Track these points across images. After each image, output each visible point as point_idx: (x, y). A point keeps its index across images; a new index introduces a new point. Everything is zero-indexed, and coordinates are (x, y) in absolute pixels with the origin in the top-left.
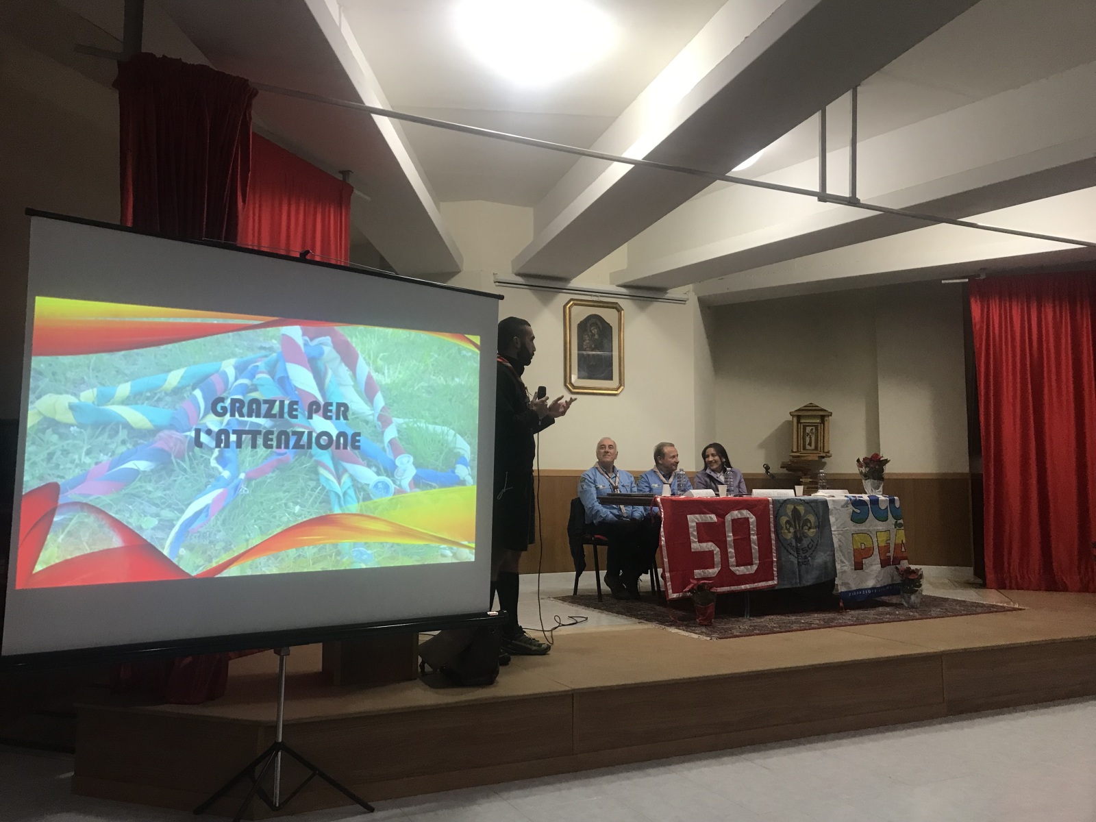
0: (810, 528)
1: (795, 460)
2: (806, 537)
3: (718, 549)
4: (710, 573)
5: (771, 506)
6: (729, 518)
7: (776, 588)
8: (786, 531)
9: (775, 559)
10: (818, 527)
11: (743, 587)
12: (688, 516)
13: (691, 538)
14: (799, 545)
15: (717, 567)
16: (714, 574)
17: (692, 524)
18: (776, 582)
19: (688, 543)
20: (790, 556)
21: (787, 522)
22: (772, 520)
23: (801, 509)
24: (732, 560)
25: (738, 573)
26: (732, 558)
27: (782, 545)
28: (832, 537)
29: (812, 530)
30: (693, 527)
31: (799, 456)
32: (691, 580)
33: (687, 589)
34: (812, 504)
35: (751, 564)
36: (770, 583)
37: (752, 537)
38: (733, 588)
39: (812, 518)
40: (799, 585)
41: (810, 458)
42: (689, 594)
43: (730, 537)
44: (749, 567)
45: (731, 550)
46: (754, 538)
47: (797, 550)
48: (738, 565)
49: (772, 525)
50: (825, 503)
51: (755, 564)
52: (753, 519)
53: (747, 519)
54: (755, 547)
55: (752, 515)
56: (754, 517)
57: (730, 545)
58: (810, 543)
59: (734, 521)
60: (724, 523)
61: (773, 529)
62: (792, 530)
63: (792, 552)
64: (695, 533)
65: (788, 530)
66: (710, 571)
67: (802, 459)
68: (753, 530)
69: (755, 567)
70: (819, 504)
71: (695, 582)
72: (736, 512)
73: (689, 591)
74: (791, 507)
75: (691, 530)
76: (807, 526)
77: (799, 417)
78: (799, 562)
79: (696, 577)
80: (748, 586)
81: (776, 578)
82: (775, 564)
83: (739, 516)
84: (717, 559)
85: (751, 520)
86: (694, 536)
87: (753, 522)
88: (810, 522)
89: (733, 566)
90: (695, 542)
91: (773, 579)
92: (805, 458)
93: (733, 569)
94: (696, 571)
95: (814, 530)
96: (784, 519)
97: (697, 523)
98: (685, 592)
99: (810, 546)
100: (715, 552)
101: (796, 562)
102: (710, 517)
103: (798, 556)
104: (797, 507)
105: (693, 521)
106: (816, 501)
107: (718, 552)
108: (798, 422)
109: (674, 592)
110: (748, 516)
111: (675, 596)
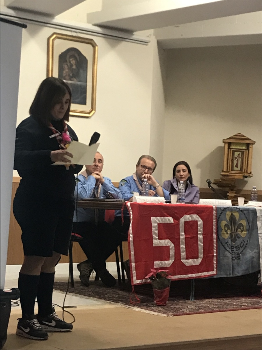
0: (242, 231)
1: (225, 178)
2: (239, 238)
3: (173, 245)
4: (166, 264)
5: (214, 212)
6: (182, 220)
7: (215, 277)
8: (225, 233)
9: (215, 254)
10: (248, 230)
11: (190, 276)
12: (152, 218)
13: (154, 235)
14: (233, 244)
15: (171, 260)
16: (169, 264)
17: (154, 225)
18: (215, 272)
19: (151, 239)
20: (227, 252)
21: (226, 225)
22: (214, 223)
23: (236, 215)
24: (183, 254)
25: (187, 264)
26: (183, 252)
27: (221, 243)
28: (258, 238)
29: (243, 232)
30: (154, 227)
31: (228, 176)
32: (152, 270)
33: (147, 277)
34: (245, 212)
35: (197, 257)
36: (211, 273)
37: (199, 236)
38: (182, 276)
39: (244, 222)
40: (231, 276)
41: (236, 177)
42: (149, 281)
43: (182, 235)
44: (195, 260)
45: (183, 246)
46: (200, 237)
47: (232, 247)
48: (187, 258)
49: (214, 227)
50: (254, 211)
51: (201, 258)
52: (200, 222)
53: (196, 222)
54: (201, 244)
55: (200, 219)
56: (201, 220)
57: (182, 242)
59: (186, 223)
60: (178, 224)
61: (215, 231)
62: (229, 232)
63: (228, 249)
64: (157, 232)
65: (226, 231)
66: (167, 262)
67: (230, 177)
68: (200, 231)
69: (200, 260)
70: (250, 212)
71: (155, 271)
72: (188, 216)
73: (150, 278)
74: (229, 213)
75: (153, 229)
76: (240, 229)
77: (230, 144)
78: (232, 257)
79: (155, 267)
80: (194, 275)
81: (215, 269)
82: (215, 258)
83: (191, 219)
84: (172, 252)
85: (199, 223)
86: (155, 233)
87: (200, 224)
88: (243, 226)
89: (183, 259)
90: (156, 239)
91: (213, 270)
92: (233, 177)
93: (184, 261)
94: (156, 263)
95: (246, 232)
96: (224, 223)
97: (158, 224)
98: (147, 279)
99: (242, 245)
100: (170, 247)
101: (231, 257)
102: (169, 219)
103: (232, 252)
104: (234, 214)
105: (155, 222)
106: (248, 210)
107: (173, 247)
108: (229, 148)
109: (137, 279)
110: (197, 219)
111: (138, 282)
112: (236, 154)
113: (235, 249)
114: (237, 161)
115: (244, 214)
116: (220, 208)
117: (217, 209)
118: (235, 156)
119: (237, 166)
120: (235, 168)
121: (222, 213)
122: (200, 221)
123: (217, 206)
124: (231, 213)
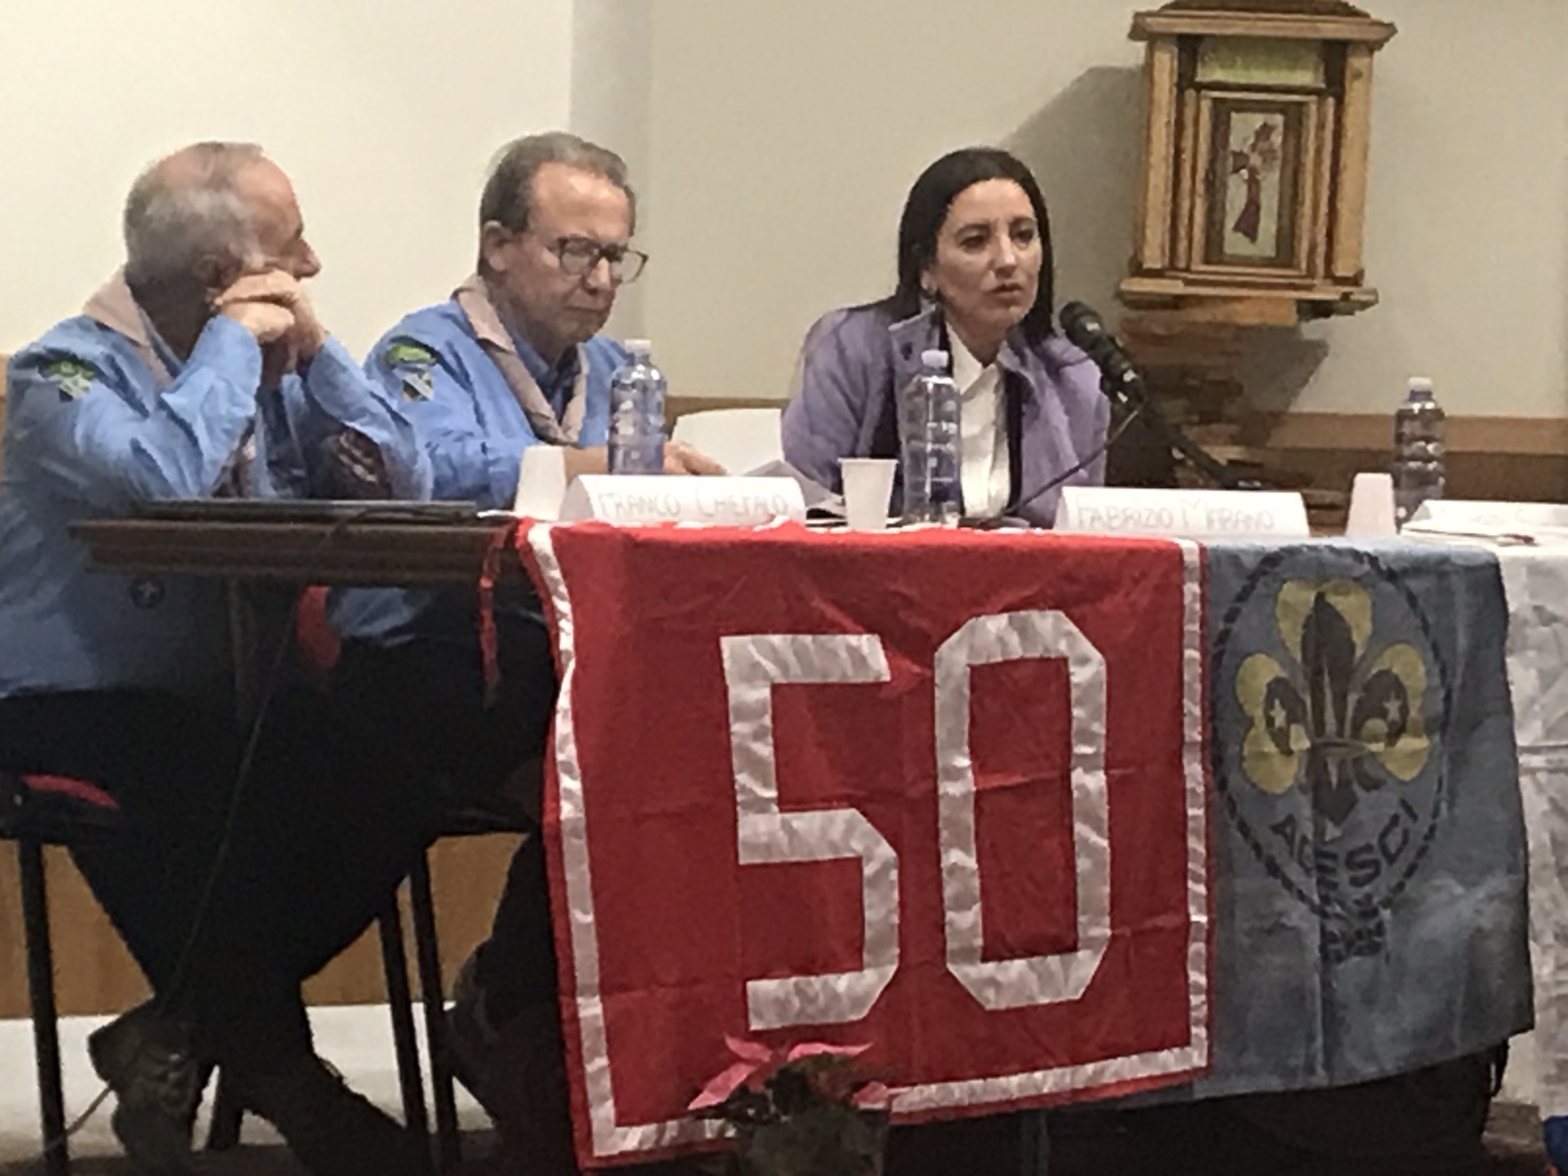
0: (1396, 732)
2: (1373, 785)
3: (886, 851)
4: (835, 996)
5: (1192, 589)
6: (955, 656)
7: (1201, 1091)
8: (1270, 747)
9: (1199, 918)
10: (1437, 725)
11: (1014, 1085)
12: (727, 644)
13: (742, 778)
14: (1332, 831)
15: (877, 965)
16: (857, 1002)
17: (748, 694)
18: (1197, 1058)
19: (724, 807)
20: (1286, 902)
21: (1278, 690)
22: (1192, 675)
23: (1354, 608)
24: (965, 921)
25: (992, 1000)
26: (962, 905)
27: (1244, 828)
28: (1517, 784)
29: (1407, 743)
30: (746, 713)
31: (1177, 302)
32: (733, 1044)
33: (705, 1100)
34: (1415, 585)
35: (1066, 945)
36: (1169, 1061)
37: (1078, 776)
38: (959, 1092)
39: (1410, 665)
40: (1321, 1078)
41: (1246, 315)
42: (711, 1127)
43: (956, 774)
44: (1053, 961)
45: (959, 859)
46: (1090, 782)
48: (993, 952)
49: (1193, 708)
50: (1487, 578)
51: (1091, 943)
52: (1088, 669)
53: (1057, 668)
54: (1092, 837)
55: (1086, 647)
56: (1096, 655)
57: (954, 823)
58: (1395, 820)
59: (985, 678)
60: (926, 687)
61: (1193, 734)
62: (1301, 742)
63: (1293, 872)
64: (765, 750)
65: (1281, 738)
66: (842, 982)
67: (1200, 315)
68: (1088, 738)
69: (1086, 965)
70: (1457, 583)
71: (755, 1050)
72: (995, 625)
73: (718, 1111)
74: (1297, 596)
75: (738, 728)
76: (1383, 714)
77: (1190, 48)
78: (1327, 937)
79: (756, 1025)
80: (1047, 1081)
81: (1199, 1032)
82: (1197, 947)
83: (1017, 651)
84: (881, 909)
85: (1079, 675)
86: (754, 764)
87: (1090, 686)
88: (1398, 689)
89: (966, 955)
90: (760, 806)
91: (1184, 1041)
92: (1220, 314)
93: (970, 973)
94: (762, 989)
95: (1421, 743)
96: (1262, 671)
97: (775, 689)
98: (701, 1114)
99: (1394, 841)
100: (869, 870)
101: (1315, 940)
102: (854, 652)
103: (1325, 899)
104: (1332, 599)
105: (753, 672)
106: (1437, 568)
107: (885, 868)
108: (1186, 81)
109: (624, 1119)
110: (1063, 647)
111: (633, 1139)
112: (1243, 128)
113: (1343, 876)
114: (1253, 183)
115: (1412, 599)
116: (1233, 558)
117: (1214, 563)
118: (1235, 143)
119: (1248, 225)
120: (1235, 243)
121: (1243, 596)
122: (1084, 661)
123: (1209, 544)
124: (1312, 596)
